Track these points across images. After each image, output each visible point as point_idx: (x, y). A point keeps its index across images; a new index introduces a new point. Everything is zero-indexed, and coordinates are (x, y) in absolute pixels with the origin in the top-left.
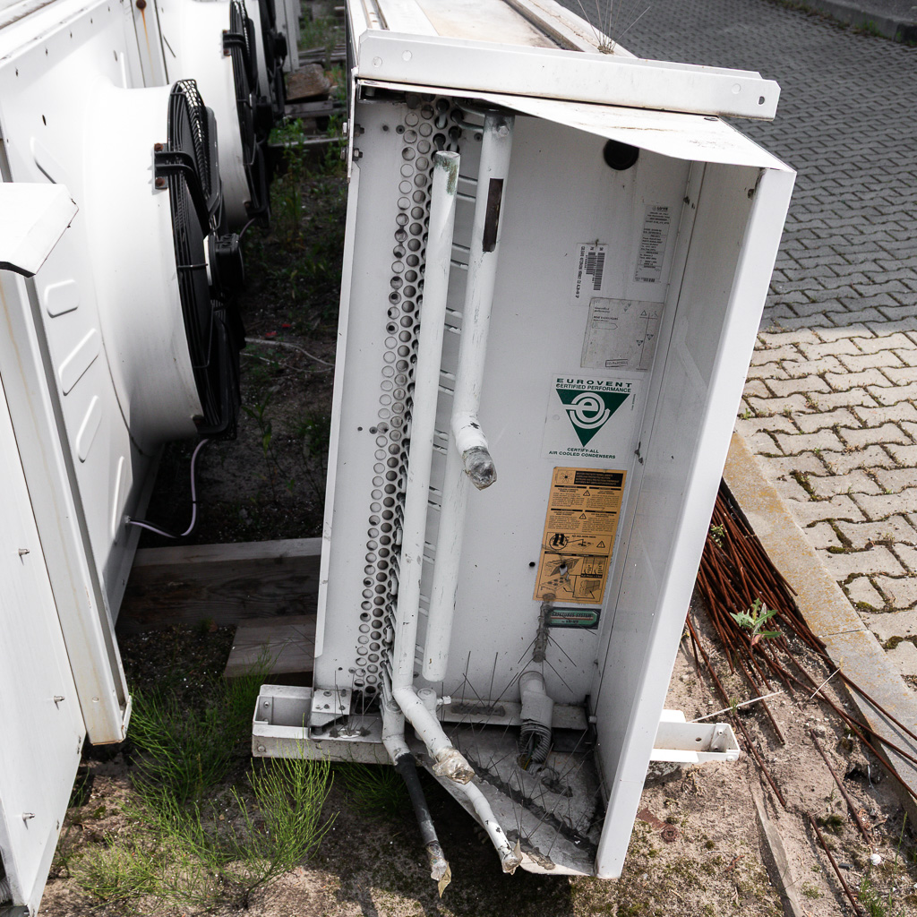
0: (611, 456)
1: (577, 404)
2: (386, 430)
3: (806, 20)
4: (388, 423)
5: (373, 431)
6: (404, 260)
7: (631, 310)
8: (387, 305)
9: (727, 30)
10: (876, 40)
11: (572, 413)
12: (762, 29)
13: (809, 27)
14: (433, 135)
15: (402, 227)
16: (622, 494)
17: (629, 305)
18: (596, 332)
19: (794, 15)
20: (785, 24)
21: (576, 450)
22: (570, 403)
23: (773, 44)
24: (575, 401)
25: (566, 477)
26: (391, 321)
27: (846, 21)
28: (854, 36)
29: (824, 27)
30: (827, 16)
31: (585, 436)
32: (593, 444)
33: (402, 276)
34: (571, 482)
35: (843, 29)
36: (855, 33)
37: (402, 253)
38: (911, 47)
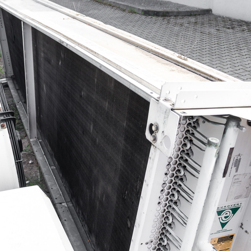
0: (231, 230)
1: (223, 215)
2: (152, 242)
3: (112, 8)
4: (153, 239)
5: (147, 244)
6: (168, 176)
7: (246, 177)
8: (159, 194)
9: (90, 12)
10: (136, 14)
11: (221, 219)
12: (100, 11)
13: (114, 11)
14: (187, 123)
15: (170, 163)
16: (232, 242)
17: (246, 175)
18: (233, 187)
19: (108, 7)
20: (107, 10)
21: (220, 231)
22: (220, 215)
23: (106, 16)
24: (222, 214)
25: (215, 241)
26: (160, 200)
27: (125, 9)
28: (129, 13)
29: (119, 10)
30: (118, 7)
31: (223, 225)
32: (226, 227)
33: (167, 182)
34: (216, 242)
35: (125, 11)
36: (129, 12)
37: (168, 173)
38: (147, 16)
